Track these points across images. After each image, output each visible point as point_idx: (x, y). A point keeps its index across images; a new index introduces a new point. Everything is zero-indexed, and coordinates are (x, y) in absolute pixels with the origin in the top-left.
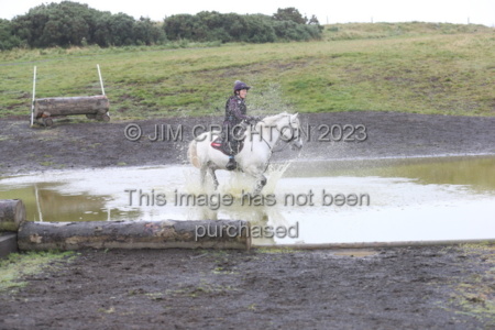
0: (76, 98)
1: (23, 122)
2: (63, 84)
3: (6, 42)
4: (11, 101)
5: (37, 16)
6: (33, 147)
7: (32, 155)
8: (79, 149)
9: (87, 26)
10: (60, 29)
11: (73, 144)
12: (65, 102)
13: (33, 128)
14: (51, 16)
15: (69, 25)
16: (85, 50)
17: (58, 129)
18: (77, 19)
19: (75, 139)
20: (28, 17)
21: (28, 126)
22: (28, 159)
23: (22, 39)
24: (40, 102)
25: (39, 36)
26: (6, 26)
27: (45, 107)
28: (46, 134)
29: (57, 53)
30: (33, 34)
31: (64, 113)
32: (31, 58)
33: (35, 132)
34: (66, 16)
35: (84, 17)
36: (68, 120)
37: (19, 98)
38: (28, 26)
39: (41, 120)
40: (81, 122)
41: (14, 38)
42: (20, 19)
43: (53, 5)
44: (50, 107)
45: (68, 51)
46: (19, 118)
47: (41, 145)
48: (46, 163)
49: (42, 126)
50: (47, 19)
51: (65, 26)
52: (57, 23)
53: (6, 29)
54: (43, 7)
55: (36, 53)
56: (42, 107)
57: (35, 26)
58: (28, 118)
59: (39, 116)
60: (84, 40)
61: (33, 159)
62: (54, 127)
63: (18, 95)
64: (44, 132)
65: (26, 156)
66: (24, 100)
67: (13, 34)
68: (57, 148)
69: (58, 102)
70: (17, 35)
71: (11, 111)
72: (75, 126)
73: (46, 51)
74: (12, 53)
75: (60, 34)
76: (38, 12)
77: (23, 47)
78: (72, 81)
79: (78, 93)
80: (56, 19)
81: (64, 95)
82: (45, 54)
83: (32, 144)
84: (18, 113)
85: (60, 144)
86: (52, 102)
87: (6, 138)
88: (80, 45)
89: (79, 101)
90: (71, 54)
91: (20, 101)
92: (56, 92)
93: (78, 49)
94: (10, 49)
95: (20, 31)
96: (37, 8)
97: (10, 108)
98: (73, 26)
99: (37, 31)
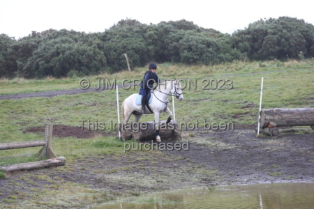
0: (301, 109)
1: (249, 131)
2: (285, 96)
3: (227, 54)
4: (236, 111)
5: (256, 31)
6: (261, 157)
7: (260, 165)
8: (307, 160)
9: (305, 41)
10: (279, 43)
11: (300, 155)
12: (292, 113)
13: (259, 137)
14: (269, 31)
15: (287, 40)
16: (302, 63)
17: (283, 139)
18: (294, 34)
19: (301, 150)
20: (248, 32)
21: (254, 136)
22: (256, 169)
23: (242, 52)
24: (267, 113)
25: (257, 50)
26: (227, 40)
27: (271, 118)
28: (272, 144)
29: (275, 66)
30: (252, 47)
31: (290, 123)
32: (251, 70)
33: (262, 142)
34: (284, 31)
35: (301, 32)
36: (294, 131)
37: (243, 108)
38: (248, 40)
39: (267, 130)
40: (307, 133)
41: (235, 51)
42: (240, 33)
43: (271, 20)
44: (276, 118)
45: (286, 64)
46: (244, 127)
47: (269, 155)
48: (275, 173)
49: (268, 136)
50: (266, 33)
51: (283, 40)
52: (275, 37)
53: (227, 43)
54: (261, 22)
55: (256, 65)
56: (268, 117)
57: (254, 40)
58: (254, 127)
59: (265, 126)
60: (301, 54)
61: (261, 168)
62: (280, 137)
63: (242, 105)
64: (271, 142)
65: (254, 165)
66: (248, 110)
67: (233, 47)
68: (285, 159)
69: (285, 113)
70: (238, 48)
71: (236, 120)
72: (300, 137)
73: (265, 63)
74: (233, 65)
75: (277, 48)
76: (257, 27)
77: (243, 60)
78: (294, 92)
79: (300, 104)
80: (274, 34)
81: (286, 105)
82: (264, 66)
83: (259, 153)
84: (242, 122)
85: (287, 154)
86: (278, 113)
87: (234, 146)
88: (297, 58)
89: (304, 113)
90: (289, 67)
91: (244, 111)
92: (279, 103)
93: (295, 62)
94: (230, 61)
95: (240, 44)
96: (256, 23)
97: (235, 117)
98: (291, 40)
99: (256, 45)
